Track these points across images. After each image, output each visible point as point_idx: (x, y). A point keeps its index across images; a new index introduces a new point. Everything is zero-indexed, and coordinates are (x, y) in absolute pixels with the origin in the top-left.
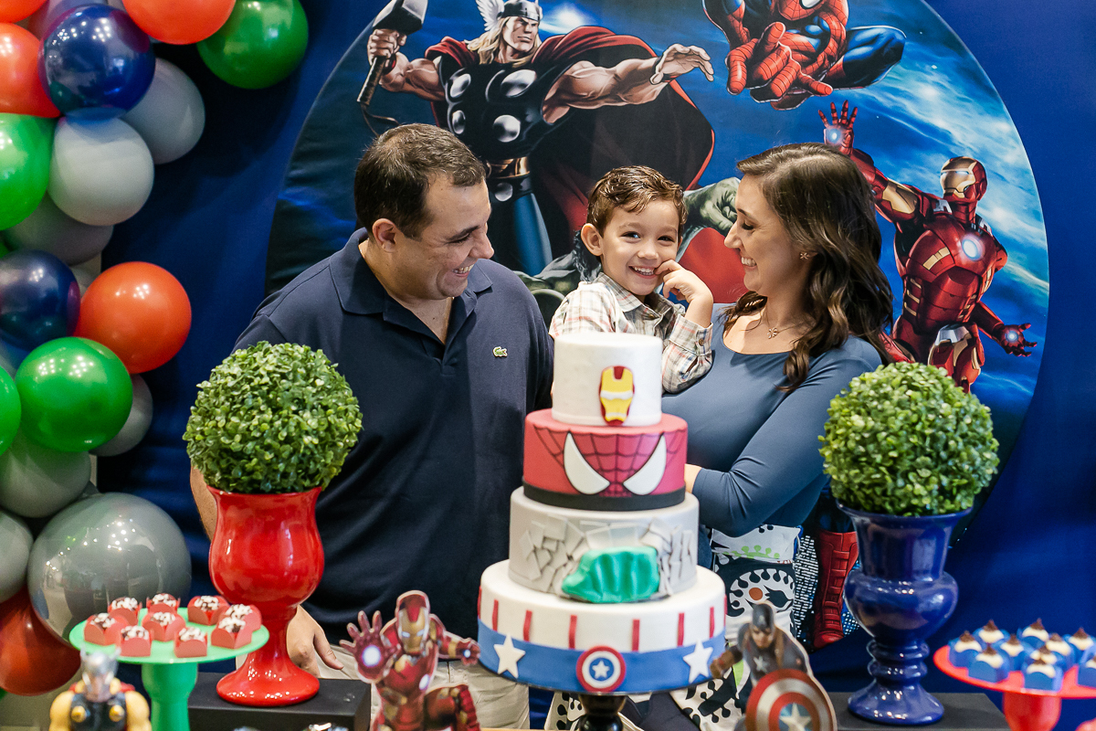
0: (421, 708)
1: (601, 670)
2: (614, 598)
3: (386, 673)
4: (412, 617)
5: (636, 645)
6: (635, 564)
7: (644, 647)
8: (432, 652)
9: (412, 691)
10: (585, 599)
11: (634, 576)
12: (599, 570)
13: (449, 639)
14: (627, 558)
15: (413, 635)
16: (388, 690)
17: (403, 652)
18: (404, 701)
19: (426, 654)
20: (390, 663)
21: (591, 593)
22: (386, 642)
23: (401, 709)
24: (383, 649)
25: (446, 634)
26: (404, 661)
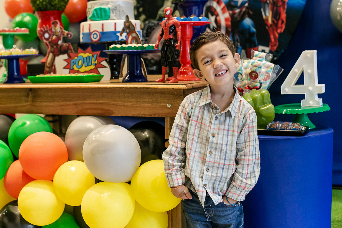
0: (59, 49)
1: (95, 36)
2: (99, 19)
3: (50, 40)
4: (55, 26)
5: (103, 29)
6: (103, 10)
7: (105, 30)
8: (61, 35)
9: (57, 44)
10: (93, 20)
11: (103, 13)
12: (95, 12)
13: (64, 32)
14: (101, 9)
15: (56, 30)
16: (51, 44)
17: (54, 35)
18: (55, 47)
19: (59, 35)
20: (51, 37)
21: (94, 18)
22: (50, 32)
23: (55, 49)
24: (49, 34)
25: (64, 30)
26: (54, 37)
